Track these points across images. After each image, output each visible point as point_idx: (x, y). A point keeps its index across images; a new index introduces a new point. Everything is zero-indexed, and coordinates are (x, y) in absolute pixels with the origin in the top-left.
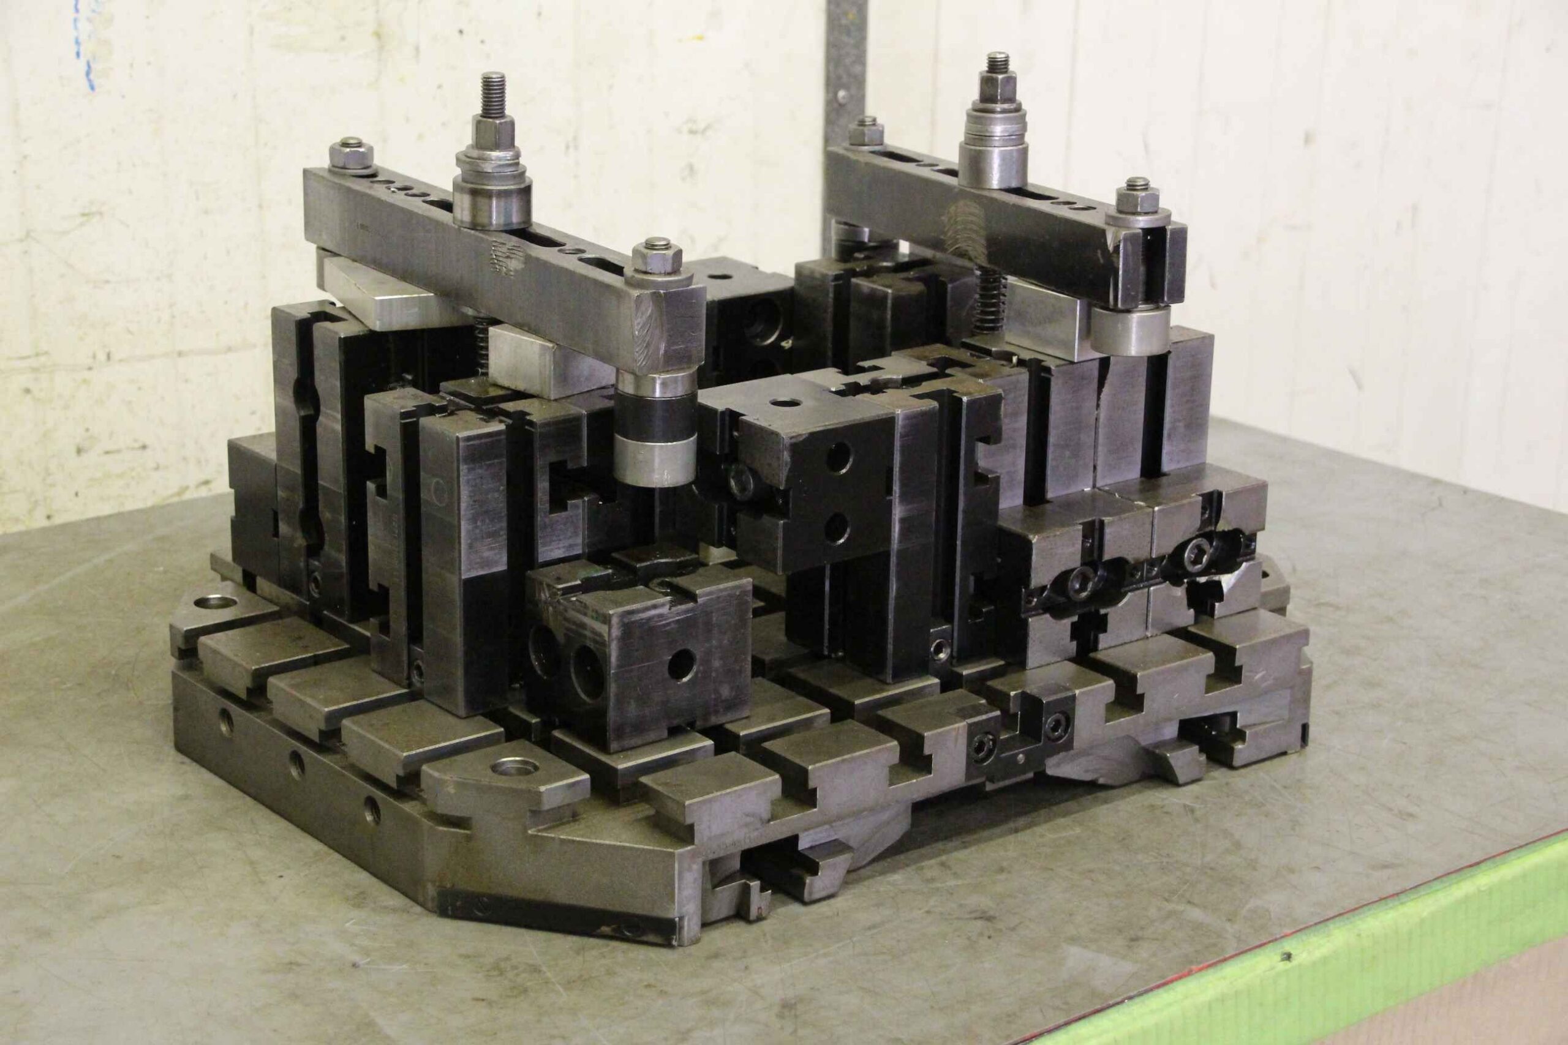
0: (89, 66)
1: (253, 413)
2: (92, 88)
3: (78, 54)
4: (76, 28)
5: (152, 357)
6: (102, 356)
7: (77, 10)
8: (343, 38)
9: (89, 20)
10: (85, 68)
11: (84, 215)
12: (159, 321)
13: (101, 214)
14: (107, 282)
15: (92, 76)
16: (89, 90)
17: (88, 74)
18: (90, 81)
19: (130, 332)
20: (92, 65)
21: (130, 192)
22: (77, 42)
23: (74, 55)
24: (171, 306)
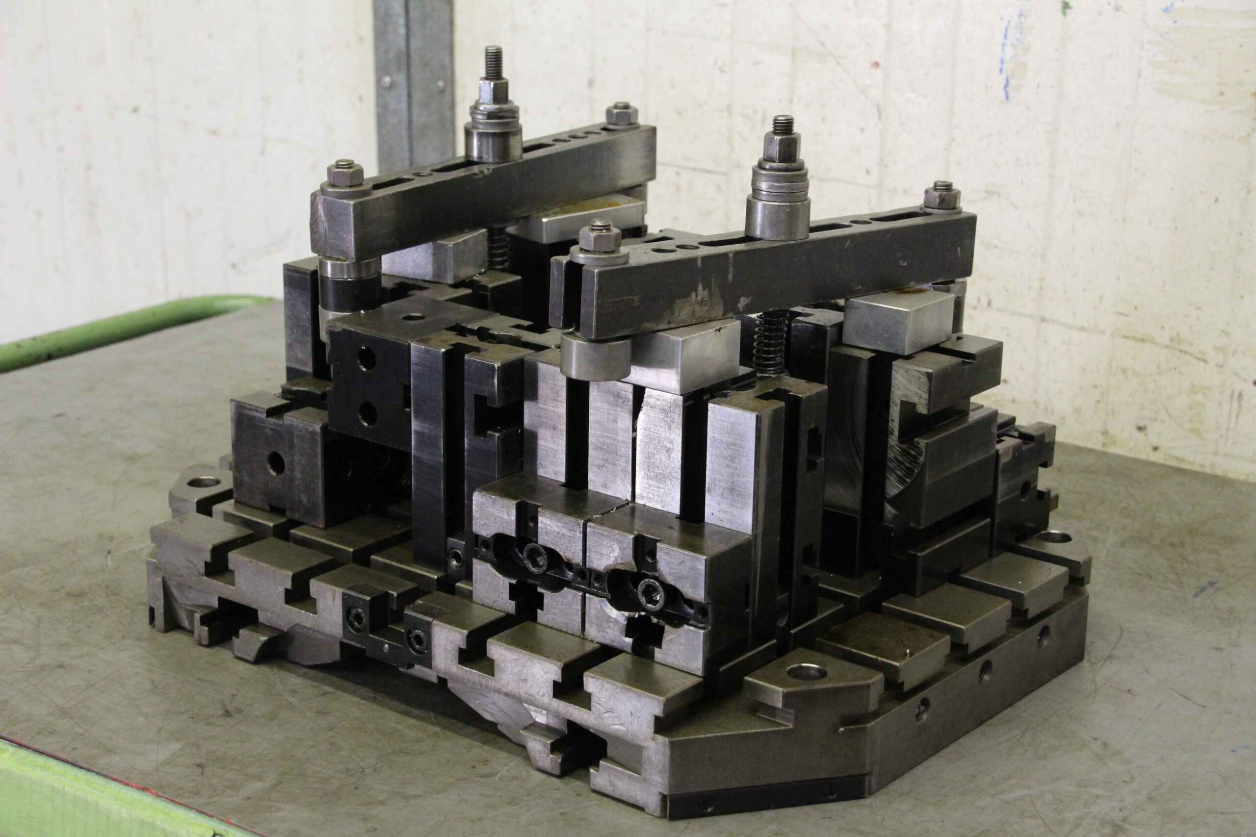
0: (1007, 81)
1: (1096, 387)
2: (1007, 97)
3: (1001, 71)
4: (1003, 51)
5: (1021, 315)
6: (984, 301)
7: (1005, 37)
8: (1222, 94)
9: (1013, 46)
10: (1004, 82)
11: (986, 192)
12: (1030, 288)
13: (999, 194)
14: (996, 247)
15: (1009, 89)
16: (1004, 98)
17: (1006, 86)
18: (1006, 92)
19: (1007, 290)
20: (1011, 81)
21: (1022, 182)
22: (1002, 62)
23: (998, 70)
24: (1042, 279)
